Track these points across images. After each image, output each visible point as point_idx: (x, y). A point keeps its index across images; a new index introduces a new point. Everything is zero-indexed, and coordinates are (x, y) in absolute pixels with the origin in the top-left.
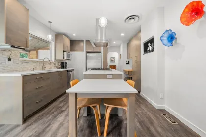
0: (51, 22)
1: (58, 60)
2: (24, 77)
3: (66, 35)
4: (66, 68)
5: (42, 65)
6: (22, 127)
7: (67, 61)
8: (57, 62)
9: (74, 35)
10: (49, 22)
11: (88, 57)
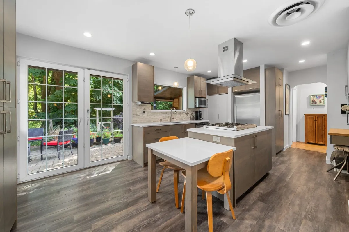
0: (177, 68)
1: (191, 109)
2: (145, 128)
3: (199, 75)
4: (201, 120)
5: (170, 115)
6: (143, 168)
7: (201, 110)
8: (189, 112)
9: (209, 72)
10: (175, 68)
11: (237, 101)
